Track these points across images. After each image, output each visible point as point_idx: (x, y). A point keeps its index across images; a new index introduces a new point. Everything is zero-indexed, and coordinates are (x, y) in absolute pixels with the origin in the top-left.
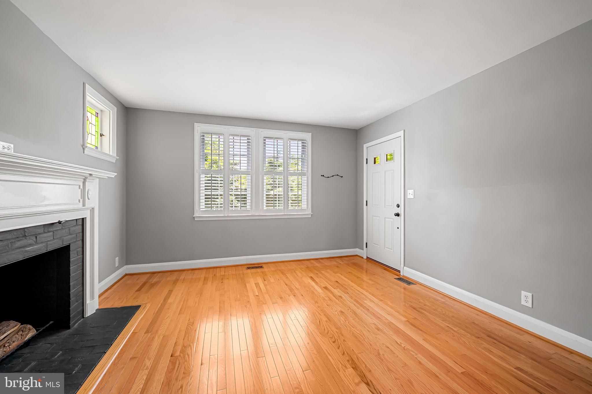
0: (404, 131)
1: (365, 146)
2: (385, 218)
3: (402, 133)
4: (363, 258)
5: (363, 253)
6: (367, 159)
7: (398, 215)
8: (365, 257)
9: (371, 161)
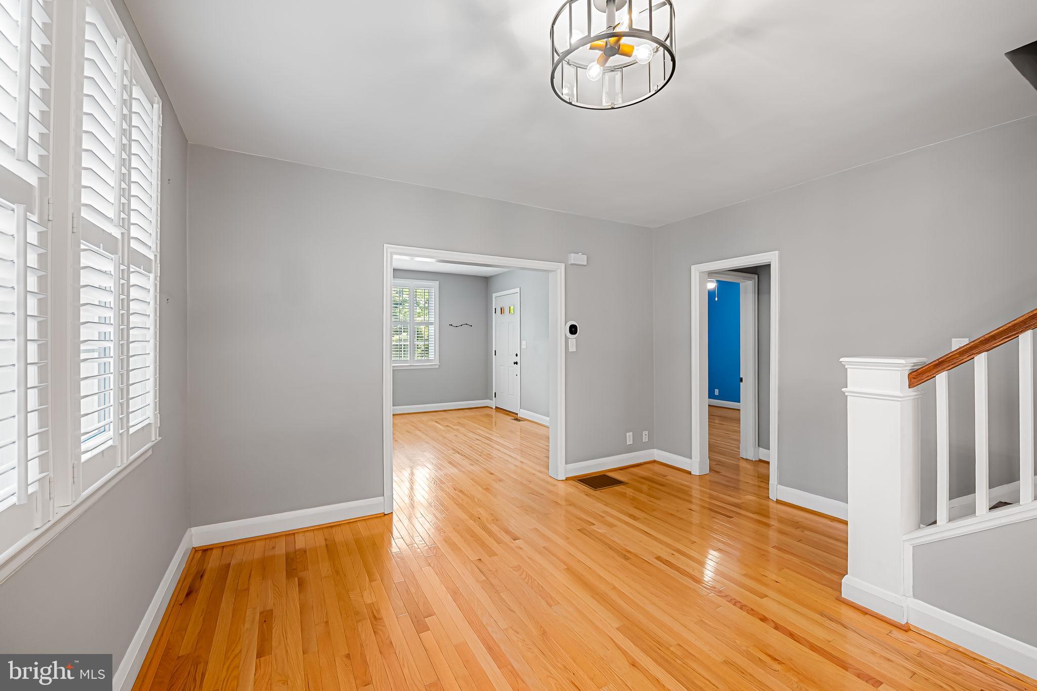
0: (520, 288)
1: (494, 295)
2: (509, 367)
3: (518, 290)
4: (492, 408)
5: (492, 403)
6: (495, 309)
7: (516, 363)
8: (494, 407)
9: (499, 311)
